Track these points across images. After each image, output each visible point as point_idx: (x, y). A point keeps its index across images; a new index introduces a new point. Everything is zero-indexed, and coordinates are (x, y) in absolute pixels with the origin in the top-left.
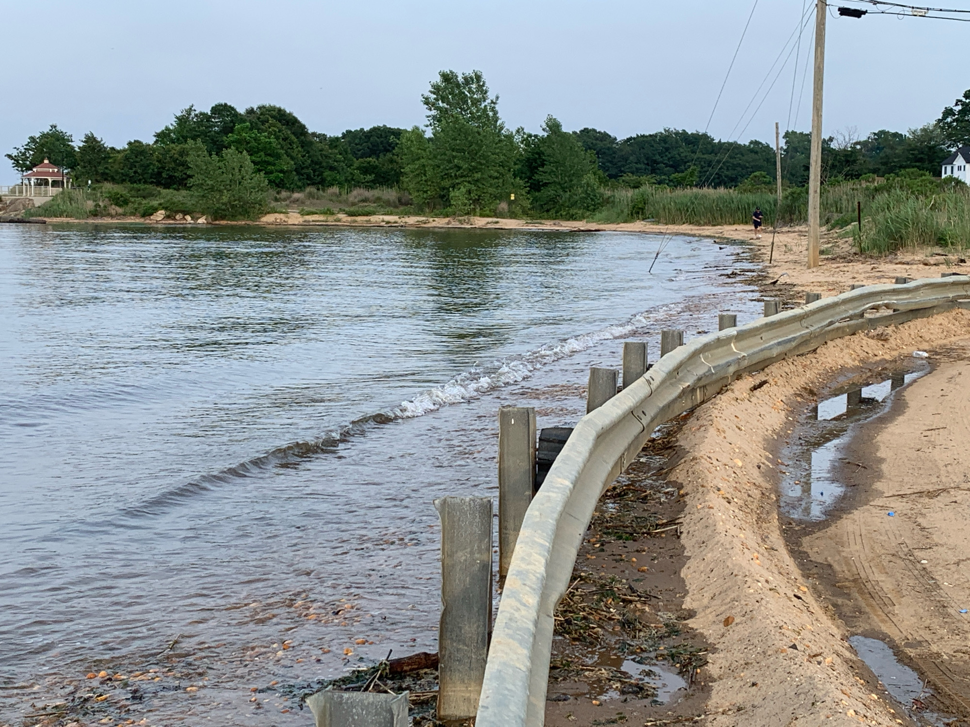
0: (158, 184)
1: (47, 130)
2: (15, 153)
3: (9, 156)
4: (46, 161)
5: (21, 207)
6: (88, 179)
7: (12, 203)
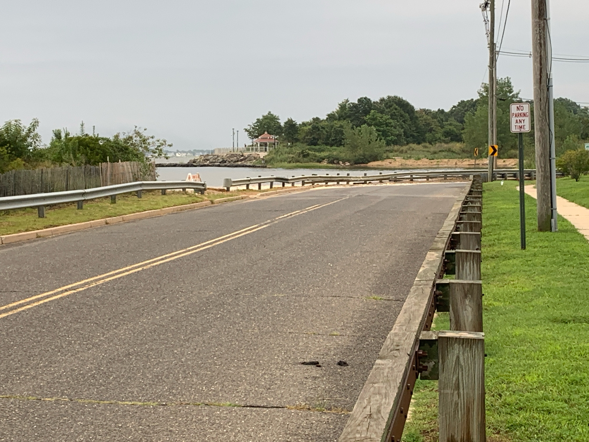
0: (327, 144)
1: (266, 114)
2: (248, 128)
3: (246, 130)
4: (266, 133)
5: (253, 158)
6: (289, 142)
7: (248, 156)
